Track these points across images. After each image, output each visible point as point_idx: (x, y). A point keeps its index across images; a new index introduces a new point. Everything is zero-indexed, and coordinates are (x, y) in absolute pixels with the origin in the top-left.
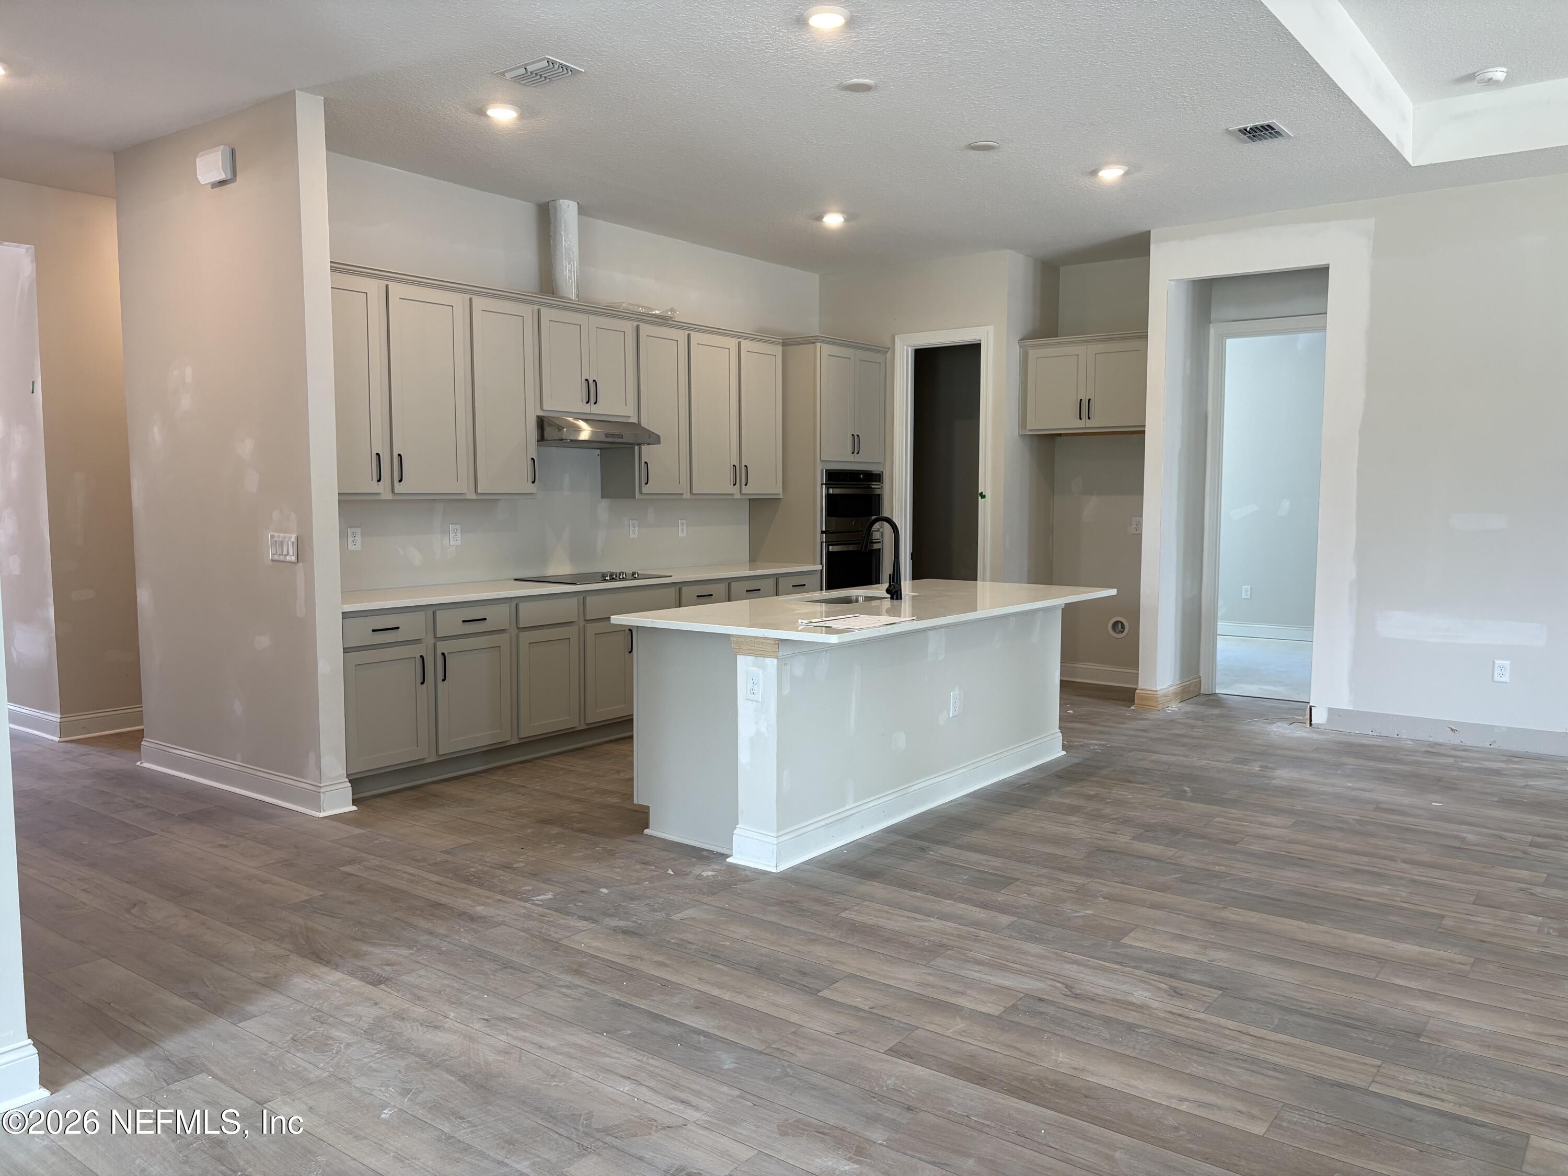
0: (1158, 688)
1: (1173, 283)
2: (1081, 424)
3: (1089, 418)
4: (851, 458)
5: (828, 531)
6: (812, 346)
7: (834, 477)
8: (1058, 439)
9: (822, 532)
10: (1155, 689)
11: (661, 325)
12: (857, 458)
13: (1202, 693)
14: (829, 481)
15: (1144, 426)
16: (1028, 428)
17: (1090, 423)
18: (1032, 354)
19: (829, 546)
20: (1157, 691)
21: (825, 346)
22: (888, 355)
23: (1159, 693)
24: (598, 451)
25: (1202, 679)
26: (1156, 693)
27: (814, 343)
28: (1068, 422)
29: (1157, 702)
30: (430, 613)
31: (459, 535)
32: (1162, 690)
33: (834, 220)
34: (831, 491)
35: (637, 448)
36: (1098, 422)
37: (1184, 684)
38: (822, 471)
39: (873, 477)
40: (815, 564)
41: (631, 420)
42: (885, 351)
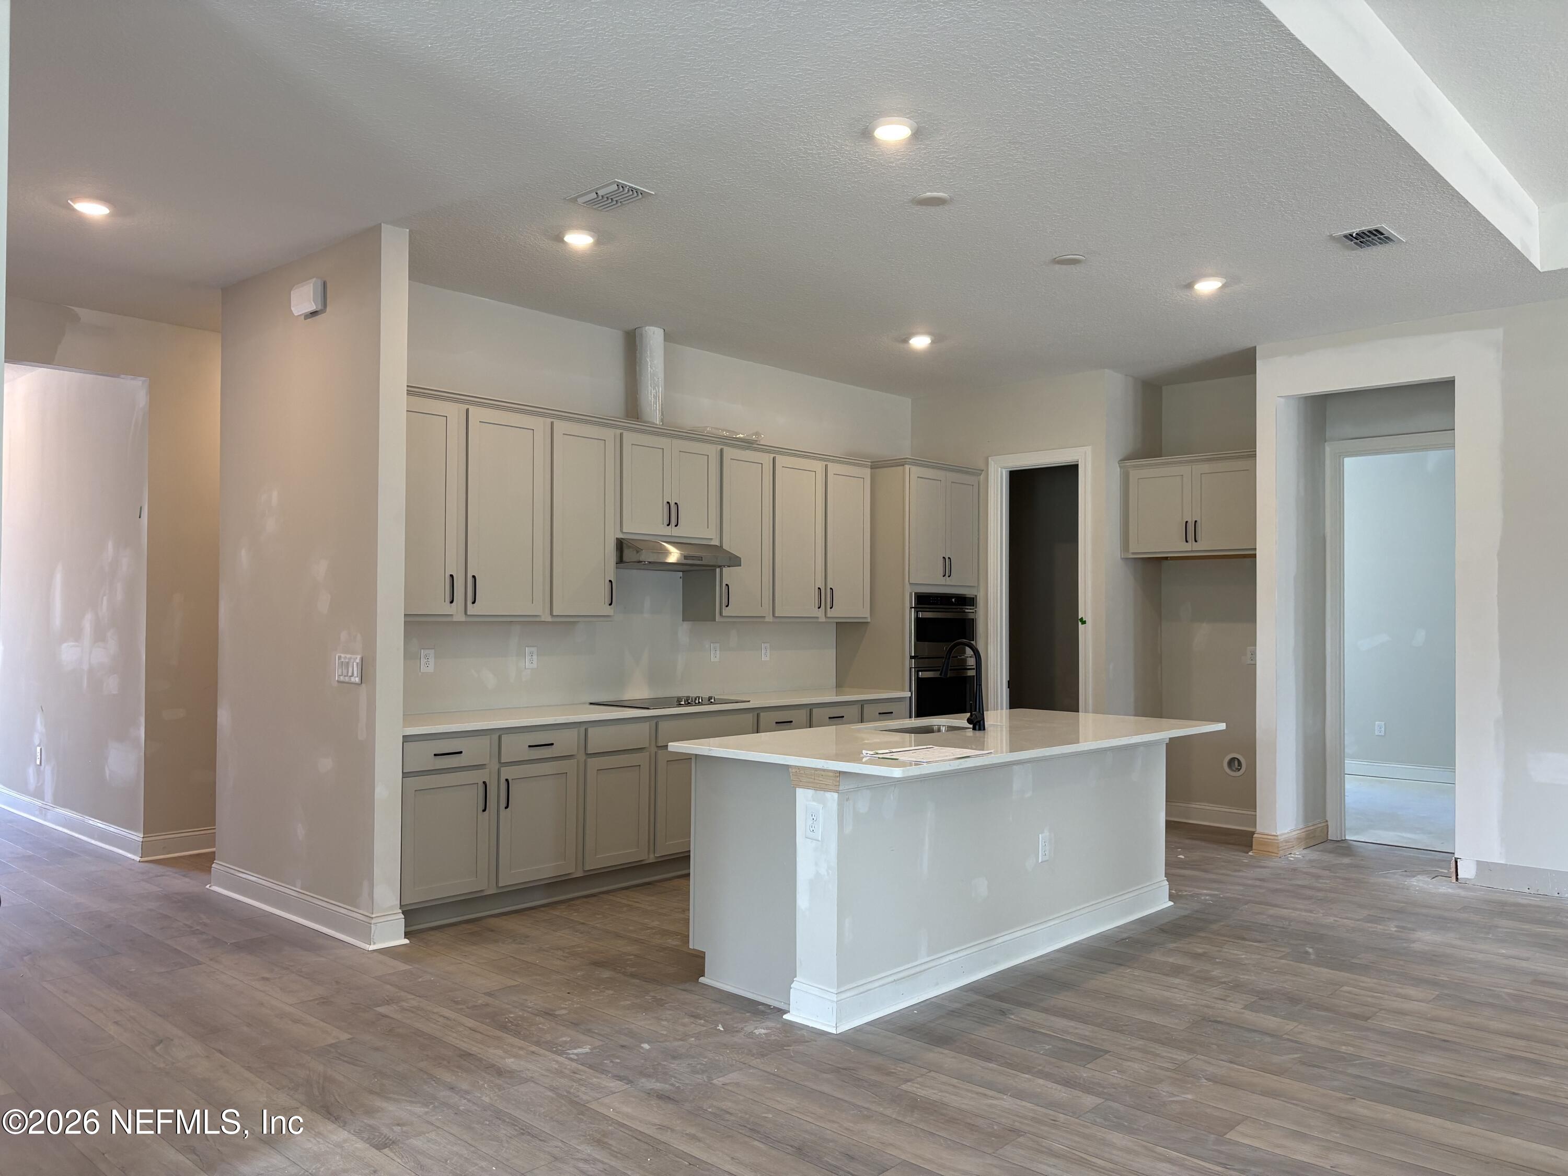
0: (1278, 833)
1: (1282, 400)
2: (1187, 547)
3: (1196, 541)
4: (941, 580)
5: (917, 656)
6: (901, 468)
7: (923, 600)
8: (1165, 563)
9: (911, 657)
10: (1275, 834)
11: (748, 448)
12: (948, 581)
13: (1329, 838)
14: (918, 604)
15: (1255, 549)
16: (1131, 551)
17: (1196, 546)
18: (1134, 475)
19: (918, 671)
20: (1277, 836)
21: (914, 468)
22: (982, 477)
23: (1279, 838)
24: (681, 574)
25: (1329, 823)
26: (1276, 838)
27: (903, 465)
28: (1175, 545)
29: (1278, 847)
30: (495, 737)
31: (535, 657)
32: (1281, 835)
33: (920, 342)
34: (920, 615)
35: (718, 570)
36: (1204, 545)
37: (1308, 829)
38: (911, 594)
39: (967, 601)
40: (903, 690)
41: (713, 543)
42: (978, 473)
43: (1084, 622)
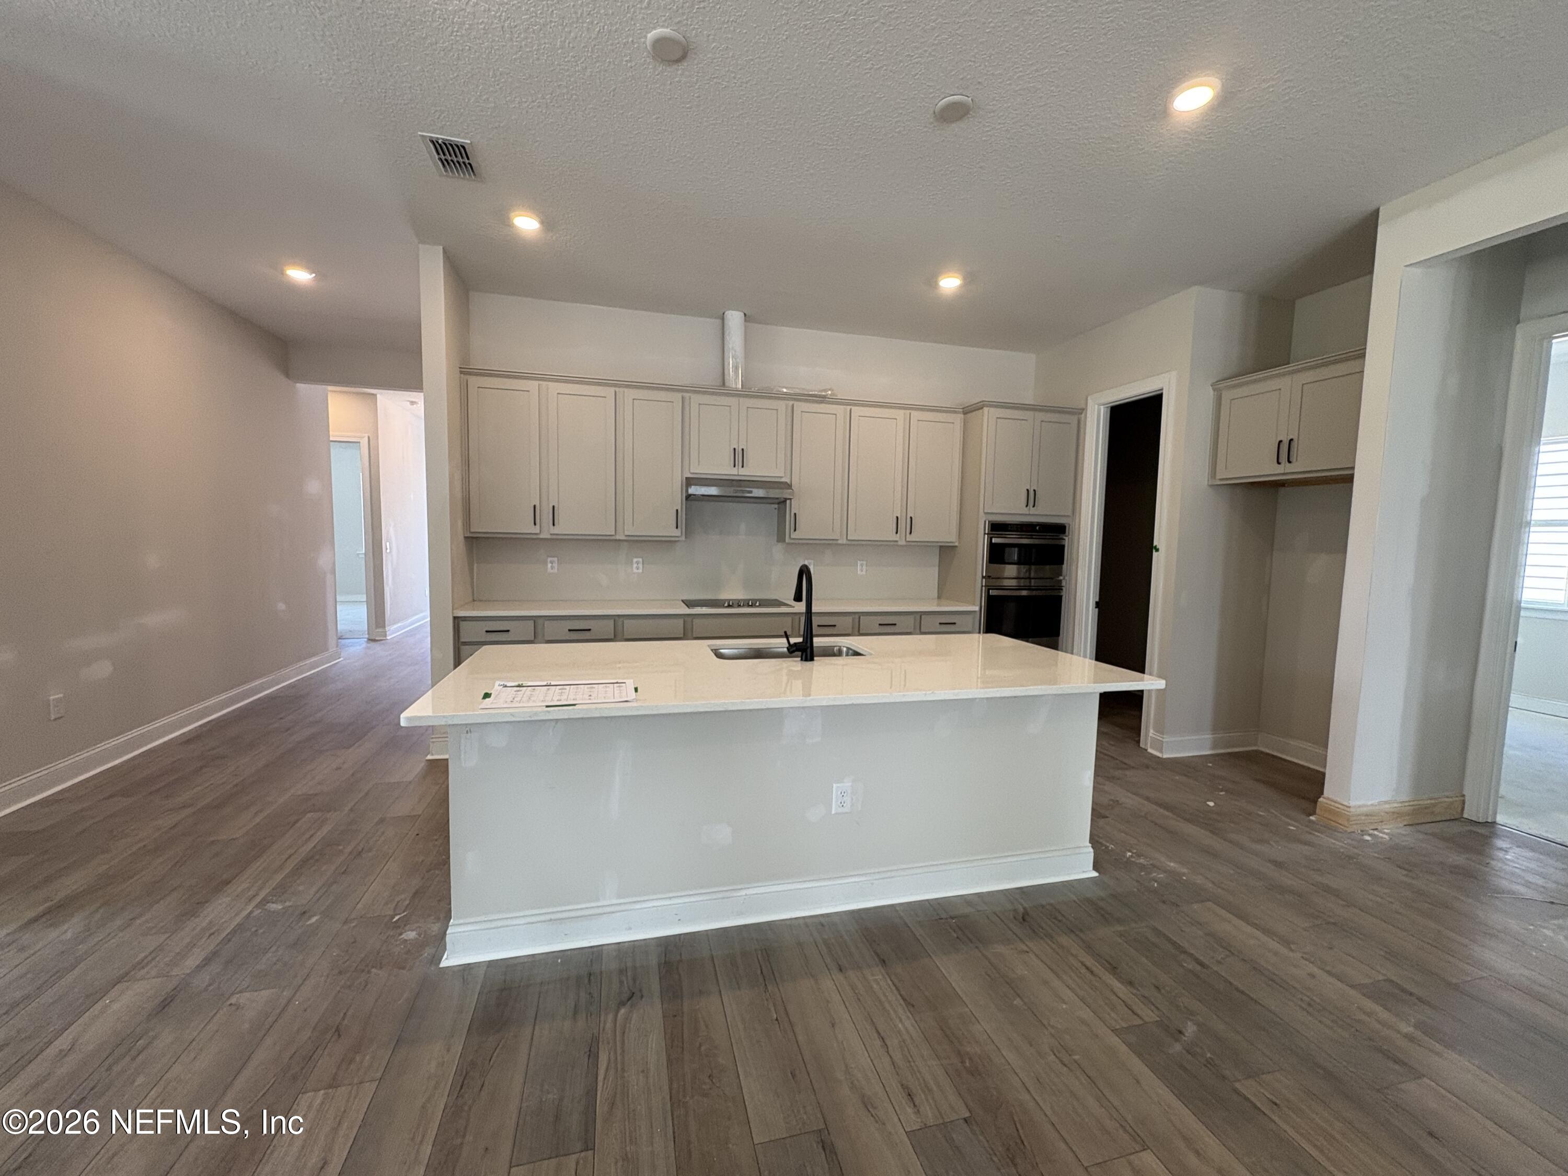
0: (1352, 803)
2: (1280, 469)
3: (1289, 462)
4: (1025, 511)
5: (989, 577)
6: (981, 411)
7: (996, 528)
8: (1282, 491)
9: (983, 577)
10: (1346, 803)
11: (822, 402)
12: (1033, 511)
13: (1465, 816)
14: (992, 530)
15: (1353, 468)
16: (1218, 477)
17: (1289, 468)
18: (1227, 396)
19: (989, 590)
20: (1349, 807)
21: (992, 410)
22: (1083, 415)
23: (1352, 810)
24: (776, 506)
25: (1467, 799)
26: (1348, 809)
27: (982, 408)
28: (1268, 470)
29: (1348, 820)
30: (538, 622)
31: (642, 565)
32: (1355, 807)
34: (994, 540)
35: (788, 502)
36: (1301, 466)
37: (1415, 803)
38: (985, 522)
39: (1060, 529)
40: (974, 604)
41: (783, 480)
42: (1079, 412)
43: (1157, 550)
